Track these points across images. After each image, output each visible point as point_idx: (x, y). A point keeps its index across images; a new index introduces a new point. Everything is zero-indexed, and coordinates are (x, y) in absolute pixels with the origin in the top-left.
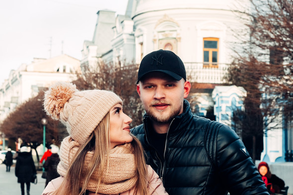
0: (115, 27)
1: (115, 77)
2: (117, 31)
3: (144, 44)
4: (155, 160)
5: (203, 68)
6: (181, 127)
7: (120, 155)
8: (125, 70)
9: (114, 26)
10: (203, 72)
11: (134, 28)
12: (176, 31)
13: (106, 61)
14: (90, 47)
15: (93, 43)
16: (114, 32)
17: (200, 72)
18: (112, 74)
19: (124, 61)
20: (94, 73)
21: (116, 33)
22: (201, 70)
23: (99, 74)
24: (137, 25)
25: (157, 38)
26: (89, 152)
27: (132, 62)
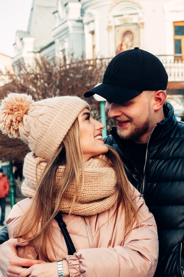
0: (57, 11)
1: (59, 78)
2: (59, 17)
3: (96, 33)
4: (135, 174)
5: (174, 62)
6: (164, 135)
7: (96, 170)
8: (73, 68)
9: (55, 10)
10: (174, 67)
11: (82, 12)
12: (137, 14)
13: (48, 57)
14: (25, 40)
15: (28, 33)
16: (56, 18)
17: (171, 67)
18: (56, 74)
19: (71, 56)
20: (33, 74)
21: (58, 19)
22: (172, 65)
23: (39, 74)
24: (86, 8)
25: (112, 24)
26: (60, 167)
27: (82, 57)
